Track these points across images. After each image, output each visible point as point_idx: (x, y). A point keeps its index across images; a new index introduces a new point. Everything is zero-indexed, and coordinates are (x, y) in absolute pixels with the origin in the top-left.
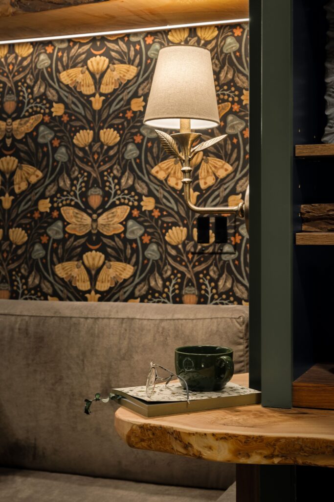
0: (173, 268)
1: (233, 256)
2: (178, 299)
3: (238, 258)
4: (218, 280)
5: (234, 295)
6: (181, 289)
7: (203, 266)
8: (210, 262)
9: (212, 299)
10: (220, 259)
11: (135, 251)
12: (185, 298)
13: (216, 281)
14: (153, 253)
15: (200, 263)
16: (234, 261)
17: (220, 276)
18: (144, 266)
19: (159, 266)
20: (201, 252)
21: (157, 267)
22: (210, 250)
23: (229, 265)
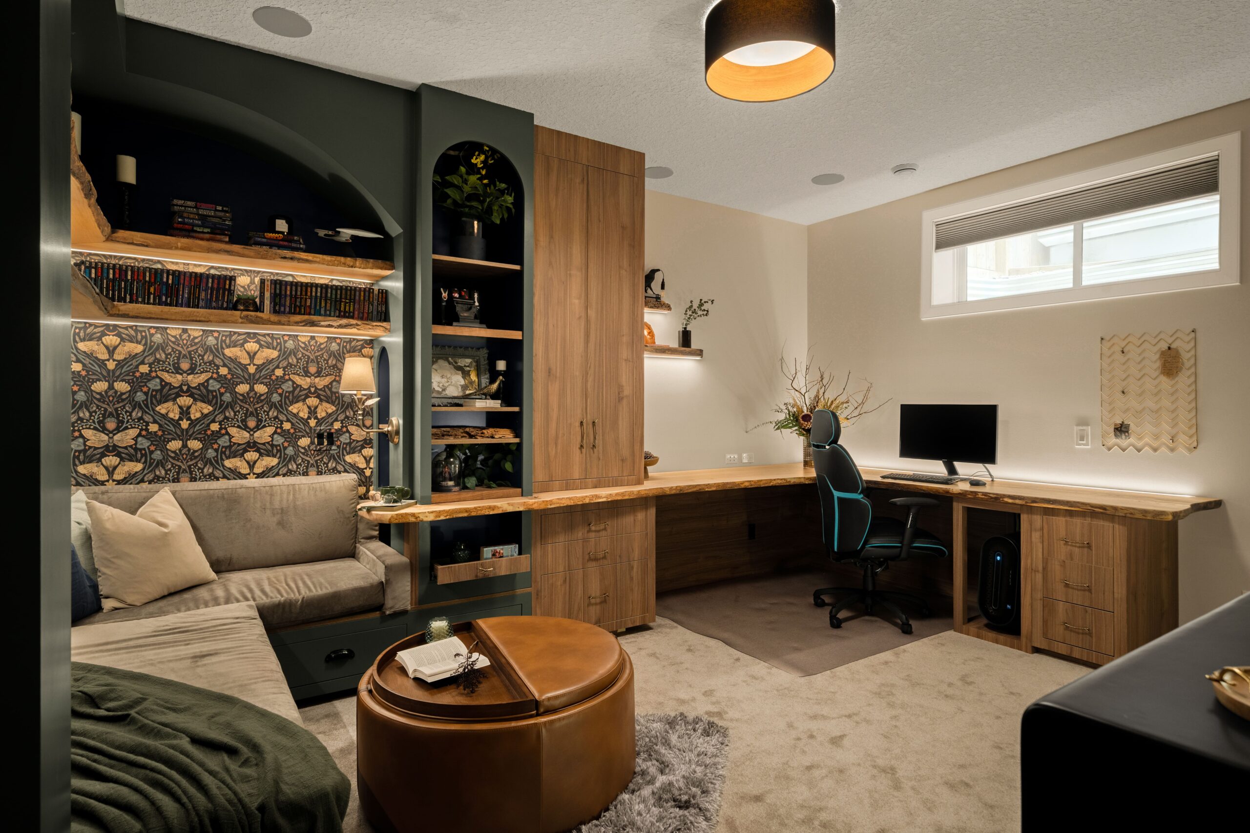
0: (303, 459)
1: (336, 451)
2: (305, 474)
3: (339, 452)
4: (328, 463)
5: (337, 470)
6: (307, 468)
7: (320, 457)
8: (324, 454)
9: (325, 472)
10: (329, 453)
11: (279, 451)
12: (310, 473)
13: (327, 464)
14: (290, 451)
15: (318, 455)
16: (336, 454)
17: (329, 461)
18: (285, 459)
19: (294, 458)
20: (320, 450)
21: (293, 458)
22: (325, 449)
23: (334, 455)
